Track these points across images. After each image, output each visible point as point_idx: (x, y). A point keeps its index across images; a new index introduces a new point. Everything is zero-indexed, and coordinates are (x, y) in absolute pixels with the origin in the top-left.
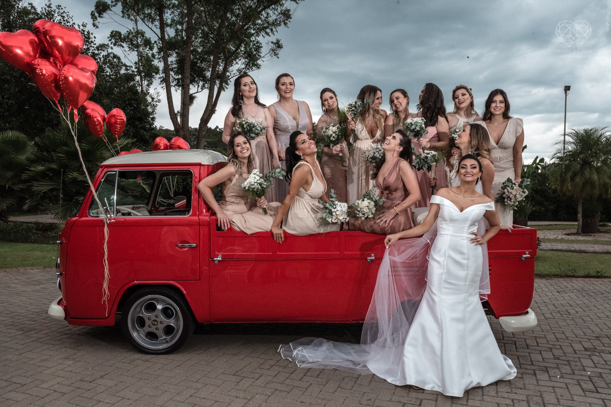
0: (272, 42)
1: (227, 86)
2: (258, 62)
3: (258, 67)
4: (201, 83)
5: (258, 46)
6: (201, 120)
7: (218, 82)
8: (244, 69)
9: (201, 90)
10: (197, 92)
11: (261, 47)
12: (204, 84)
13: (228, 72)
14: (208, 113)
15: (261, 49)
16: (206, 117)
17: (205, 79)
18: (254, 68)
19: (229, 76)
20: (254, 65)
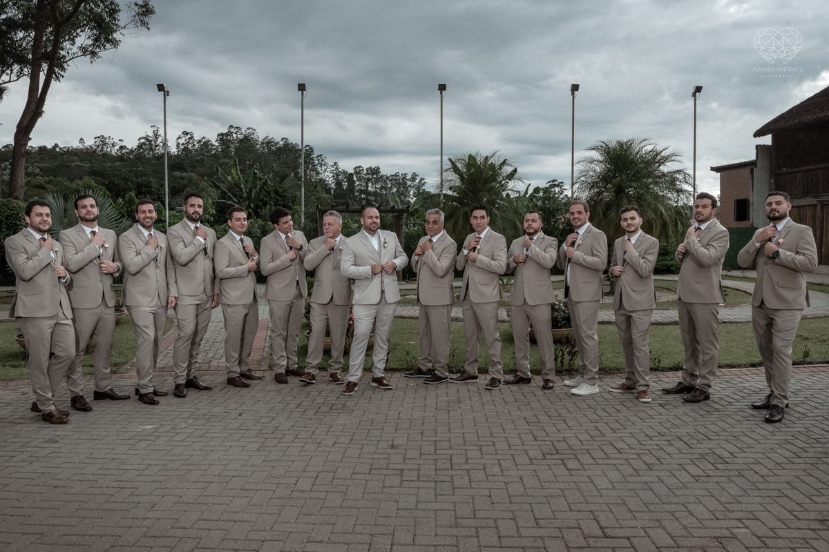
0: (136, 5)
1: (62, 73)
2: (115, 35)
3: (115, 43)
4: (16, 67)
5: (112, 9)
6: (19, 126)
7: (45, 67)
8: (91, 46)
9: (16, 78)
10: (10, 81)
11: (119, 11)
12: (20, 68)
13: (63, 49)
14: (29, 116)
15: (119, 14)
16: (26, 123)
17: (22, 61)
18: (108, 45)
19: (64, 57)
20: (108, 41)
